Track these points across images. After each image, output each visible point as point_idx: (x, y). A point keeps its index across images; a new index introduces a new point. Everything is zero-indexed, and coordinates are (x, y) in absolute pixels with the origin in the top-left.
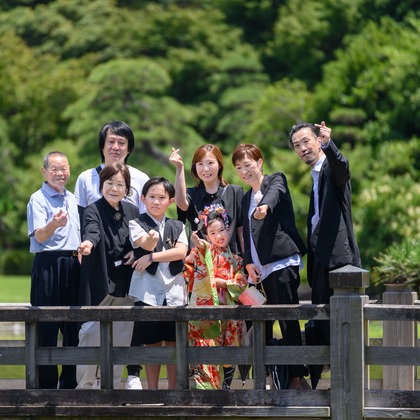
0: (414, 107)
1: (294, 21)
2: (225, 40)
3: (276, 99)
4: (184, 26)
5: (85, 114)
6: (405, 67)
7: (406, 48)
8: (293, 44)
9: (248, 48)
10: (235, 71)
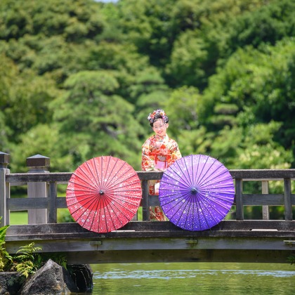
0: (271, 102)
1: (184, 51)
2: (137, 65)
3: (179, 99)
4: (111, 56)
5: (64, 106)
6: (264, 77)
7: (263, 65)
8: (184, 66)
9: (153, 69)
10: (147, 83)
